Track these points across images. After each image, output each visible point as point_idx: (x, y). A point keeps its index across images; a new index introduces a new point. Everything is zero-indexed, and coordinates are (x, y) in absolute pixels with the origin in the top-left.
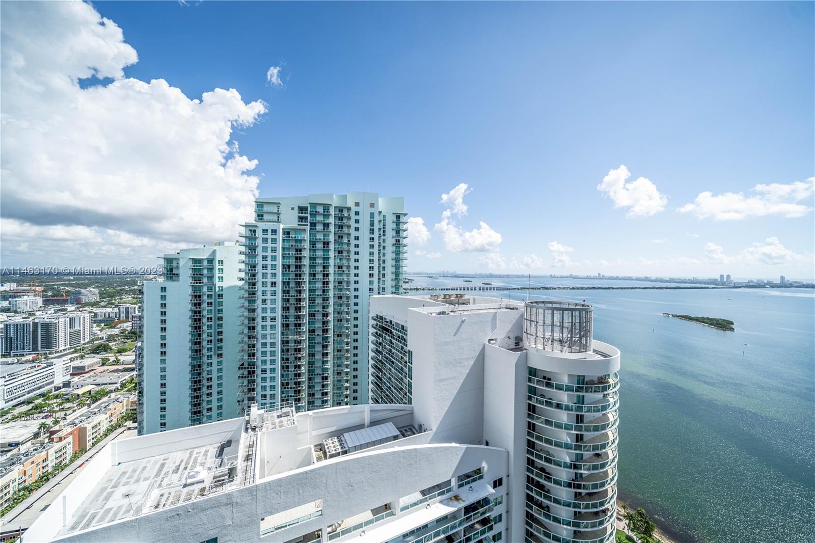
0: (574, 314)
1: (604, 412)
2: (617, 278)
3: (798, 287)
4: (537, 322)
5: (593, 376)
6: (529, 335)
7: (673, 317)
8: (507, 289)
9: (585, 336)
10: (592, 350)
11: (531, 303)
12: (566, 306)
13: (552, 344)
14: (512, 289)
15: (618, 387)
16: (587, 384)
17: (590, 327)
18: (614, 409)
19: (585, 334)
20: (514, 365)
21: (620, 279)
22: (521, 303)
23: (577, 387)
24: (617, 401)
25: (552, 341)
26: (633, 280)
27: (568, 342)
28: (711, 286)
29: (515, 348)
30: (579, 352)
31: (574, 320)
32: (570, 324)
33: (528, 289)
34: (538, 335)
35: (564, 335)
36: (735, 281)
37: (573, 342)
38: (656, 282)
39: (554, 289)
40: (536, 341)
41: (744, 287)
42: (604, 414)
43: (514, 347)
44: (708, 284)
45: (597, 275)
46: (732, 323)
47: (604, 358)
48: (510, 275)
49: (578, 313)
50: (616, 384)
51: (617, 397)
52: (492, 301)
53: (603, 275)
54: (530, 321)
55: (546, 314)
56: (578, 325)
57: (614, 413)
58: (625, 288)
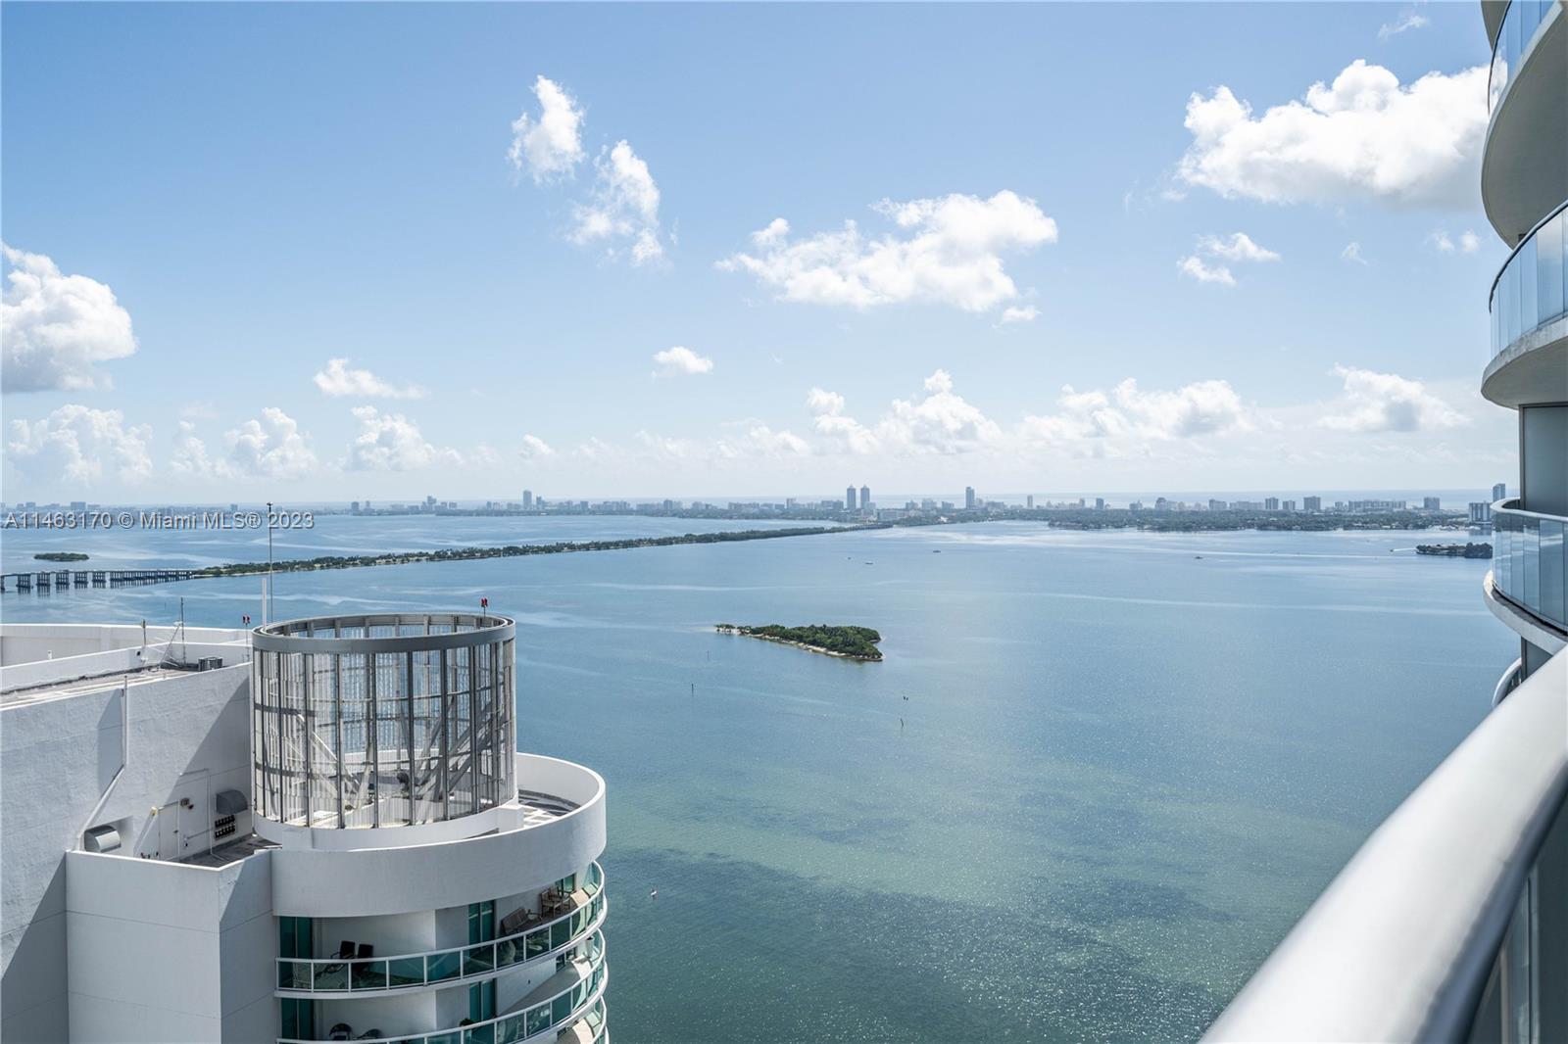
0: (449, 662)
1: (561, 1025)
2: (582, 509)
3: (998, 517)
4: (309, 714)
5: (523, 896)
6: (275, 778)
7: (743, 633)
8: (167, 577)
9: (492, 742)
10: (516, 795)
11: (282, 630)
12: (421, 632)
13: (372, 800)
14: (187, 576)
15: (602, 915)
16: (503, 933)
17: (508, 705)
18: (592, 1001)
19: (489, 737)
20: (217, 929)
21: (593, 513)
22: (236, 637)
23: (472, 951)
24: (602, 969)
25: (371, 787)
26: (630, 512)
27: (433, 780)
28: (829, 525)
29: (218, 849)
30: (473, 812)
31: (450, 685)
32: (438, 702)
33: (264, 568)
34: (316, 769)
35: (418, 751)
36: (880, 506)
37: (450, 776)
38: (695, 517)
39: (368, 562)
40: (306, 799)
41: (898, 523)
42: (562, 1033)
43: (212, 843)
44: (821, 519)
45: (518, 498)
46: (874, 637)
47: (555, 819)
48: (179, 511)
49: (462, 653)
50: (595, 907)
51: (599, 955)
52: (94, 642)
53: (539, 499)
54: (281, 711)
55: (344, 675)
56: (464, 702)
57: (593, 1018)
58: (607, 546)
